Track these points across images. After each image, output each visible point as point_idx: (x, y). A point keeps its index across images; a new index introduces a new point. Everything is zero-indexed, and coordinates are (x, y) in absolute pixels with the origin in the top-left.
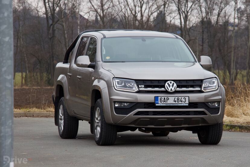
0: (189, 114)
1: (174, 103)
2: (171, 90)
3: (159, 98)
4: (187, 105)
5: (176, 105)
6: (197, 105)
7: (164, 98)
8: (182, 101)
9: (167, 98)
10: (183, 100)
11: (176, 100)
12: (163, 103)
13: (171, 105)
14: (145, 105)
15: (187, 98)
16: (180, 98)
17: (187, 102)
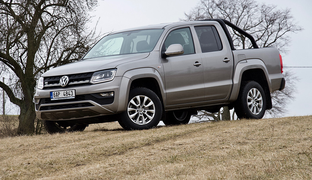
0: (78, 107)
1: (64, 96)
2: (63, 85)
3: (53, 93)
4: (74, 98)
5: (66, 98)
6: (84, 97)
7: (57, 93)
8: (70, 95)
9: (58, 92)
10: (71, 93)
11: (65, 94)
12: (56, 97)
13: (62, 99)
14: (46, 100)
15: (74, 91)
16: (68, 91)
17: (74, 95)
